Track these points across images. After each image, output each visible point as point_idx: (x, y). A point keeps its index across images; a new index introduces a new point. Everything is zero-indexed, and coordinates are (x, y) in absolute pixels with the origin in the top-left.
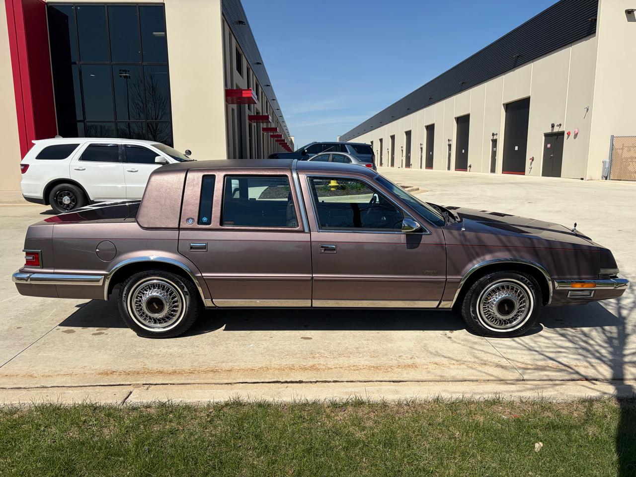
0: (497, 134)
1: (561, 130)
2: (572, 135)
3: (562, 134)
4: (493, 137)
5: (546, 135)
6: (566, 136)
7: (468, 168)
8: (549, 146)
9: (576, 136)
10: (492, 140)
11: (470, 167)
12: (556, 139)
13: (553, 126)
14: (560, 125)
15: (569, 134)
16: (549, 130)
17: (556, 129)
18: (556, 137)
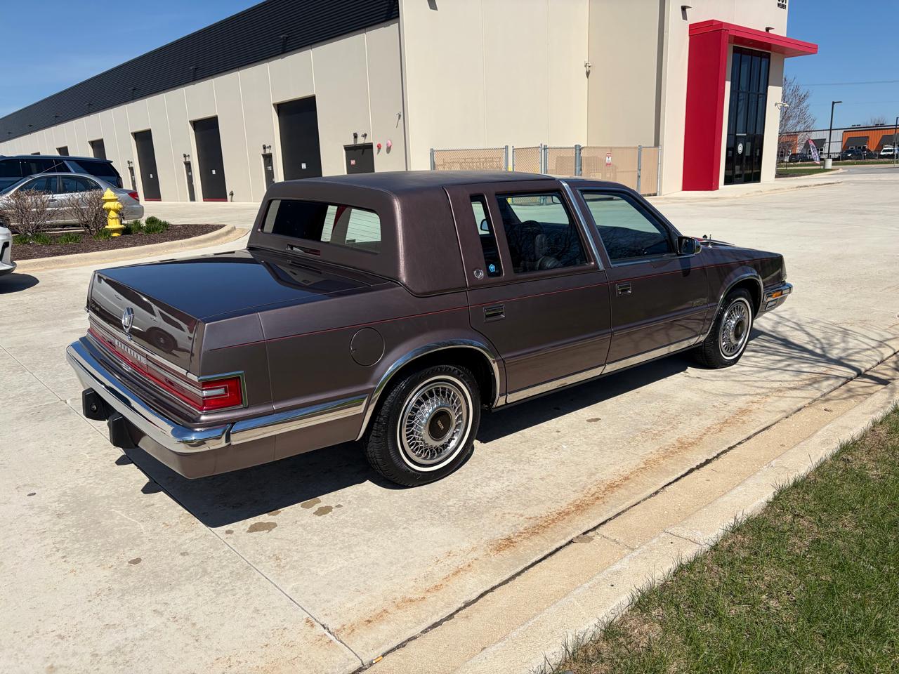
0: (270, 147)
1: (367, 141)
2: (384, 149)
3: (370, 146)
4: (265, 151)
5: (347, 148)
6: (375, 149)
7: (229, 197)
8: (353, 162)
9: (389, 149)
10: (264, 156)
11: (232, 194)
12: (363, 153)
13: (356, 136)
14: (365, 135)
15: (379, 147)
16: (351, 142)
17: (361, 141)
18: (362, 150)
